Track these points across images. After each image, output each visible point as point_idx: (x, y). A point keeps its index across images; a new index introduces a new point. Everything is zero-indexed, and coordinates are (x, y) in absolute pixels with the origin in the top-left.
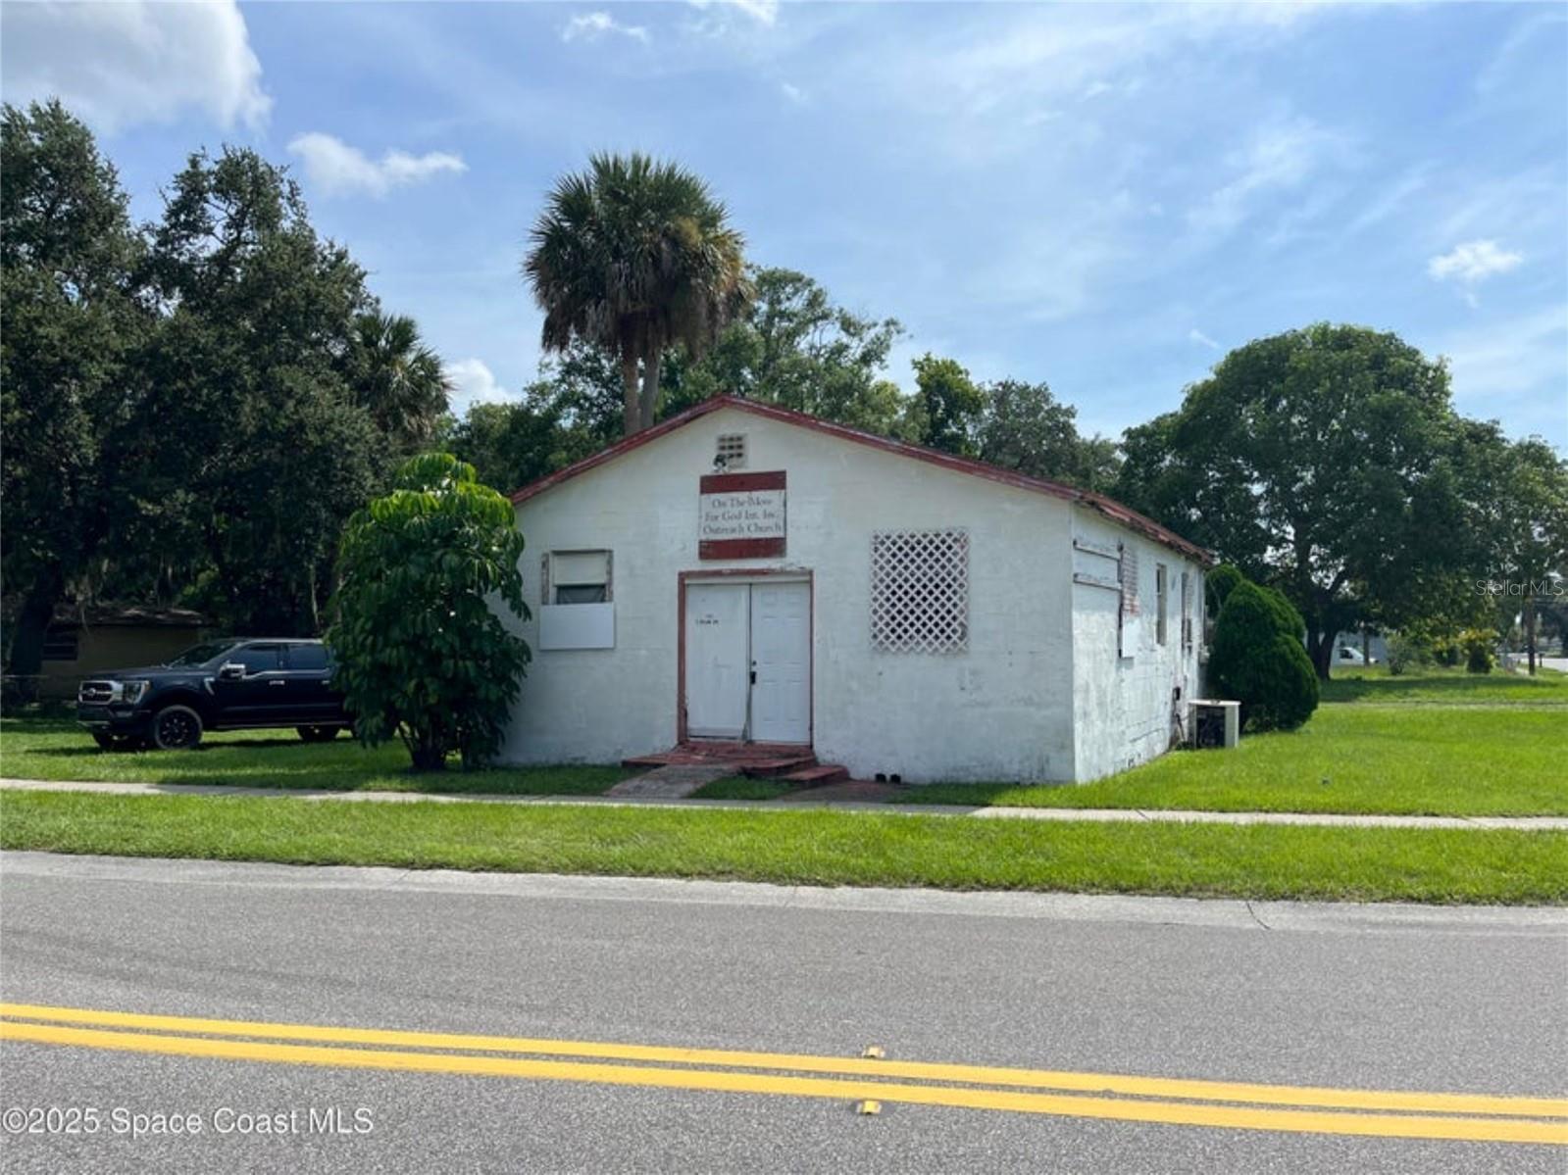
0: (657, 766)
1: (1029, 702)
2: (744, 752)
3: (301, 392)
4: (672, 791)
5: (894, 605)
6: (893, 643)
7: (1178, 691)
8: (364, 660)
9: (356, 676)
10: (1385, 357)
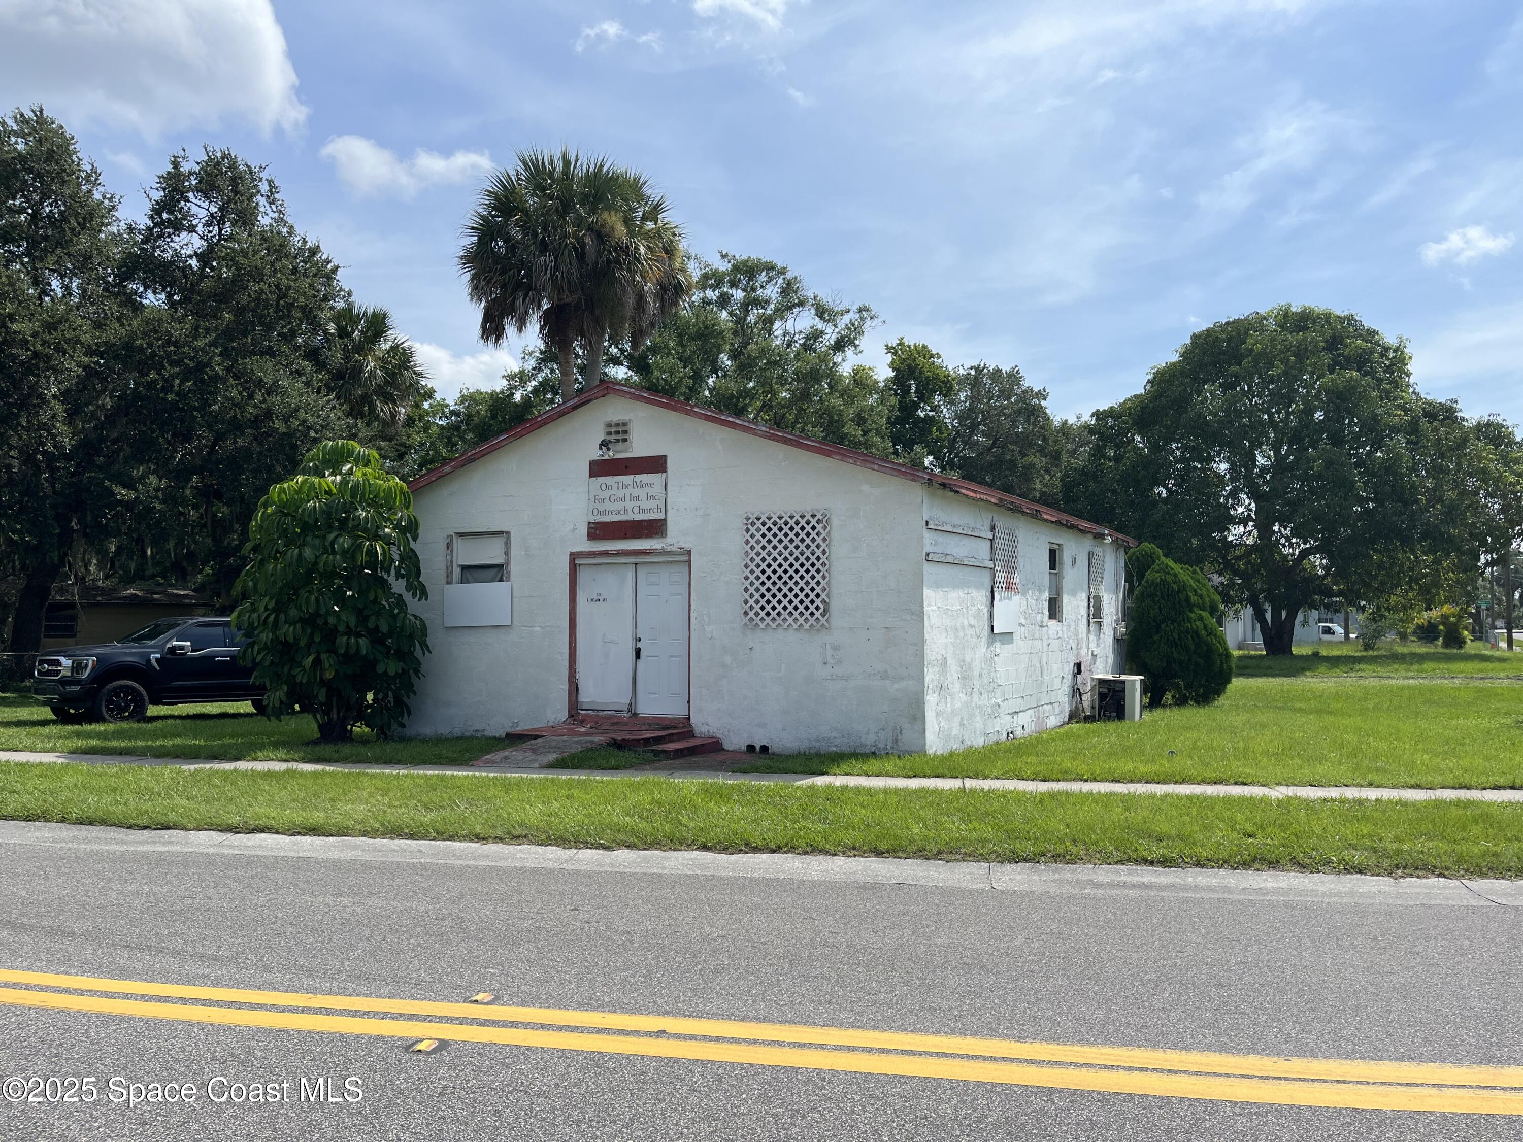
0: (536, 737)
1: (885, 676)
2: (626, 724)
3: (271, 382)
4: (535, 761)
5: (763, 583)
6: (762, 619)
7: (1078, 666)
8: (266, 637)
9: (259, 652)
10: (1342, 338)
